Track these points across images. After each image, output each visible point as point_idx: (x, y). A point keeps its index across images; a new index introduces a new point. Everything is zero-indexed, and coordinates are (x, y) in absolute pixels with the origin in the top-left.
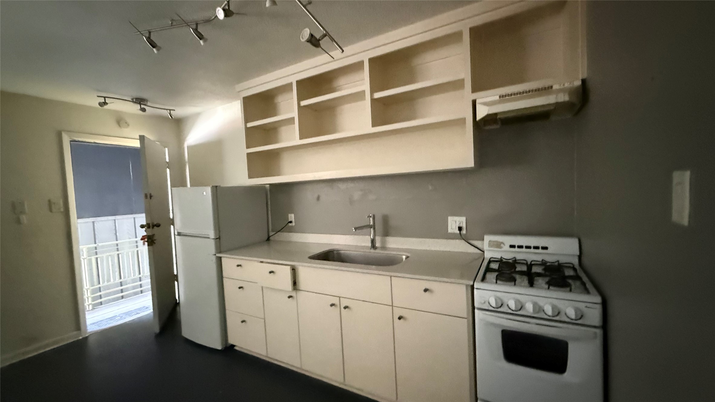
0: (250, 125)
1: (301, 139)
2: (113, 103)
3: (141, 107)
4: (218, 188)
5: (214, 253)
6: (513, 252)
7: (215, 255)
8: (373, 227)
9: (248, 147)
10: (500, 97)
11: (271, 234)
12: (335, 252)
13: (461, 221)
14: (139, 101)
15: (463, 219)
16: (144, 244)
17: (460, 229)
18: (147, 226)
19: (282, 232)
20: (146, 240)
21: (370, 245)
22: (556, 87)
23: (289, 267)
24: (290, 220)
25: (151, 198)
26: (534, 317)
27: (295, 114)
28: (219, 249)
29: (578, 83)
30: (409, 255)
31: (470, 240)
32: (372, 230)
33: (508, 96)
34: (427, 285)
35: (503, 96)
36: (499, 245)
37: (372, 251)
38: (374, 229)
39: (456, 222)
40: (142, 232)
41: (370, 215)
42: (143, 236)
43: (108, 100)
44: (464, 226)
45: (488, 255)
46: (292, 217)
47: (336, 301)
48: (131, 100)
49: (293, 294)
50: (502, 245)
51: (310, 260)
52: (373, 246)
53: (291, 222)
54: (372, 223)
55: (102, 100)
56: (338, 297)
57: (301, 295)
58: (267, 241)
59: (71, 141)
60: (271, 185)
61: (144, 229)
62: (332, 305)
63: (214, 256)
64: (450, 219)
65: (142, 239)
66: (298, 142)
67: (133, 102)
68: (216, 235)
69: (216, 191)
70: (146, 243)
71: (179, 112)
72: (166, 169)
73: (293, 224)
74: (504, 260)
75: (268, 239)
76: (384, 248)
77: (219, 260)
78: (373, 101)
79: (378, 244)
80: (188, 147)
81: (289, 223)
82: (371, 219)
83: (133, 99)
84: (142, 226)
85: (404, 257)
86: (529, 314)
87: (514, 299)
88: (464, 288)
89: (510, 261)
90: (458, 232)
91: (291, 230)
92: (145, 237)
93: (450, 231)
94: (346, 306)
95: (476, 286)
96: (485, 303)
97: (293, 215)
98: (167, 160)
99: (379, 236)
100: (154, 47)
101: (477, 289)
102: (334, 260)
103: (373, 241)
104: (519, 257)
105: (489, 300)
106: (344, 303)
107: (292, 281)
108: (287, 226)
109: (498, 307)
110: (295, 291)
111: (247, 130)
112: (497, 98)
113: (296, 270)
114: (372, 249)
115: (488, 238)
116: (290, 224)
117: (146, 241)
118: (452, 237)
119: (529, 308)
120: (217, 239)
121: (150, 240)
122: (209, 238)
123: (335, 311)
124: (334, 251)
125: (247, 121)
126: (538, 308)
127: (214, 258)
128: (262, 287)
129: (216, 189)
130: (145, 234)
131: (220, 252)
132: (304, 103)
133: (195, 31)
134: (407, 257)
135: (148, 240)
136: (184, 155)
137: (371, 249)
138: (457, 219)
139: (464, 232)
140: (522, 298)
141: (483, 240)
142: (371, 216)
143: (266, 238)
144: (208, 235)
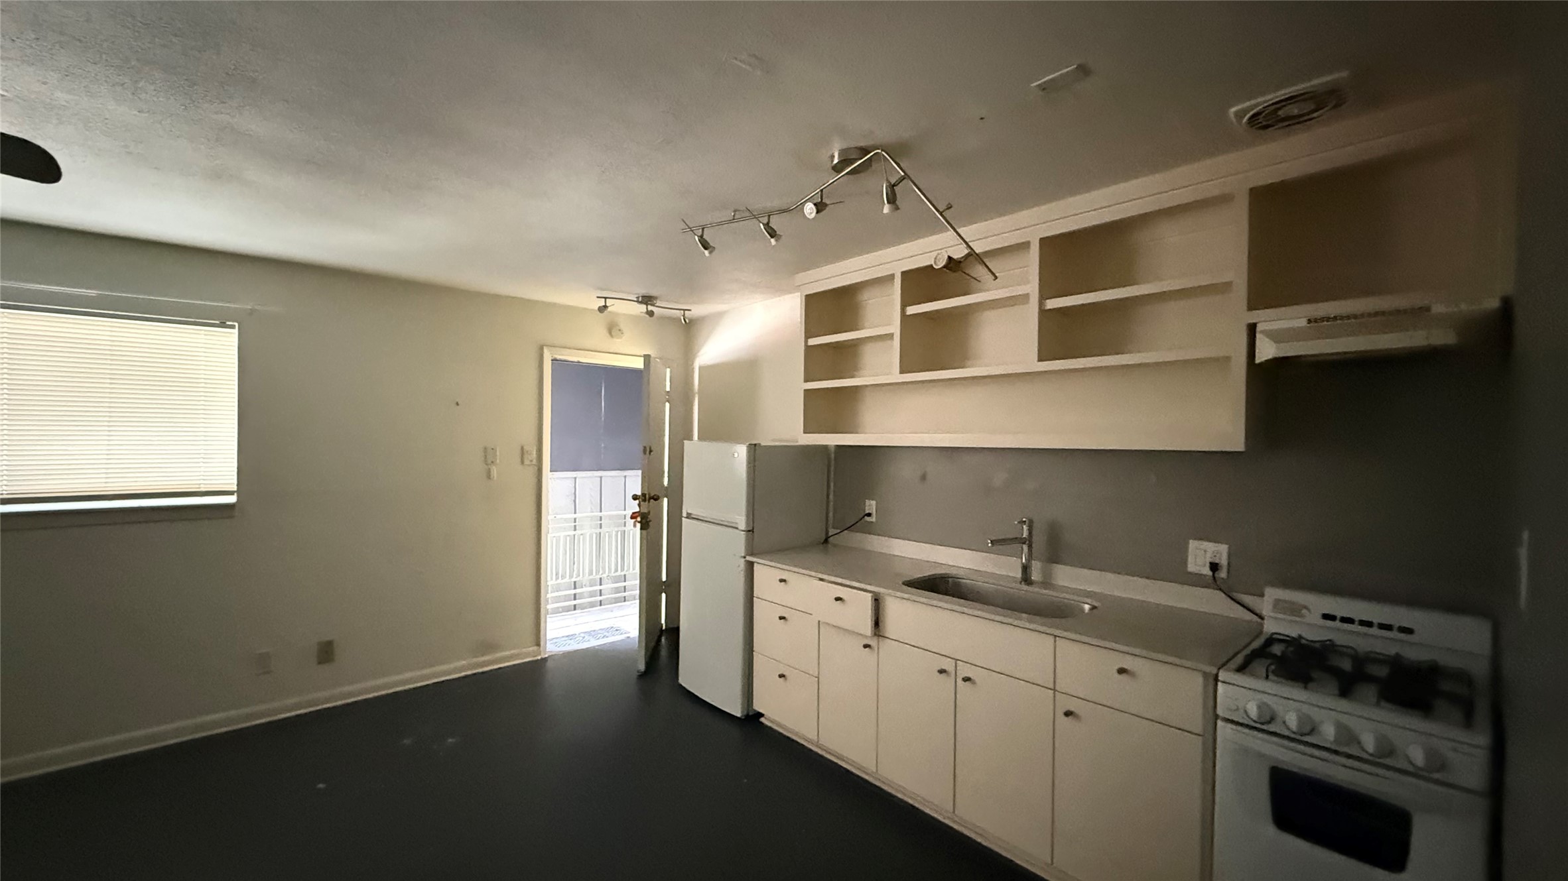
0: (813, 342)
1: (902, 372)
2: (613, 305)
3: (647, 309)
4: (757, 447)
5: (743, 555)
6: (1328, 628)
7: (745, 557)
8: (1029, 542)
9: (806, 381)
10: (1309, 321)
11: (832, 532)
12: (950, 580)
13: (1220, 551)
14: (647, 300)
15: (1223, 549)
16: (635, 526)
17: (1214, 567)
18: (641, 498)
19: (852, 531)
20: (639, 519)
21: (1019, 575)
22: (1438, 309)
23: (870, 595)
24: (867, 512)
25: (650, 454)
26: (1336, 752)
27: (895, 328)
28: (752, 550)
29: (1493, 303)
30: (1096, 604)
31: (1236, 592)
32: (1025, 547)
33: (1327, 321)
34: (1128, 663)
35: (1316, 321)
36: (1294, 610)
37: (1025, 587)
38: (1030, 547)
39: (1205, 551)
40: (634, 507)
41: (1024, 519)
42: (633, 513)
43: (609, 302)
44: (1224, 561)
45: (1270, 627)
46: (871, 506)
47: (948, 665)
48: (635, 299)
49: (873, 643)
50: (1304, 611)
51: (905, 588)
52: (1026, 579)
53: (869, 515)
54: (1025, 535)
55: (602, 303)
56: (954, 659)
57: (886, 645)
58: (825, 545)
59: (552, 360)
60: (838, 447)
61: (637, 502)
62: (942, 671)
63: (743, 560)
64: (1193, 544)
65: (632, 518)
66: (898, 377)
67: (638, 301)
68: (747, 523)
69: (755, 450)
70: (638, 525)
71: (697, 310)
72: (665, 403)
73: (873, 519)
74: (1303, 641)
75: (826, 541)
76: (1047, 583)
77: (750, 566)
78: (1044, 313)
79: (1035, 576)
80: (700, 368)
81: (866, 517)
82: (1024, 527)
83: (638, 298)
84: (635, 497)
85: (1087, 607)
86: (1328, 745)
87: (1298, 711)
88: (1200, 679)
89: (1317, 645)
90: (1210, 573)
91: (869, 530)
92: (637, 514)
93: (1191, 568)
94: (966, 677)
95: (1222, 675)
96: (1237, 709)
97: (874, 503)
98: (668, 389)
99: (1040, 560)
100: (706, 249)
101: (1223, 682)
102: (946, 594)
103: (1026, 569)
104: (1340, 640)
105: (1245, 707)
106: (964, 671)
107: (873, 620)
108: (862, 520)
109: (1262, 720)
110: (876, 638)
111: (809, 349)
112: (1303, 323)
113: (880, 601)
114: (1023, 583)
115: (1272, 593)
116: (867, 519)
117: (639, 522)
118: (1196, 581)
119: (1329, 732)
120: (749, 531)
121: (644, 521)
122: (737, 528)
123: (947, 683)
124: (949, 577)
125: (809, 334)
126: (1347, 735)
127: (742, 562)
128: (819, 622)
129: (753, 449)
130: (637, 509)
131: (752, 554)
132: (911, 310)
133: (766, 227)
134: (1094, 608)
135: (641, 519)
136: (692, 384)
137: (1021, 583)
138: (1210, 547)
139: (1223, 574)
140: (1317, 715)
141: (1262, 595)
142: (1025, 521)
143: (824, 537)
144: (737, 523)
